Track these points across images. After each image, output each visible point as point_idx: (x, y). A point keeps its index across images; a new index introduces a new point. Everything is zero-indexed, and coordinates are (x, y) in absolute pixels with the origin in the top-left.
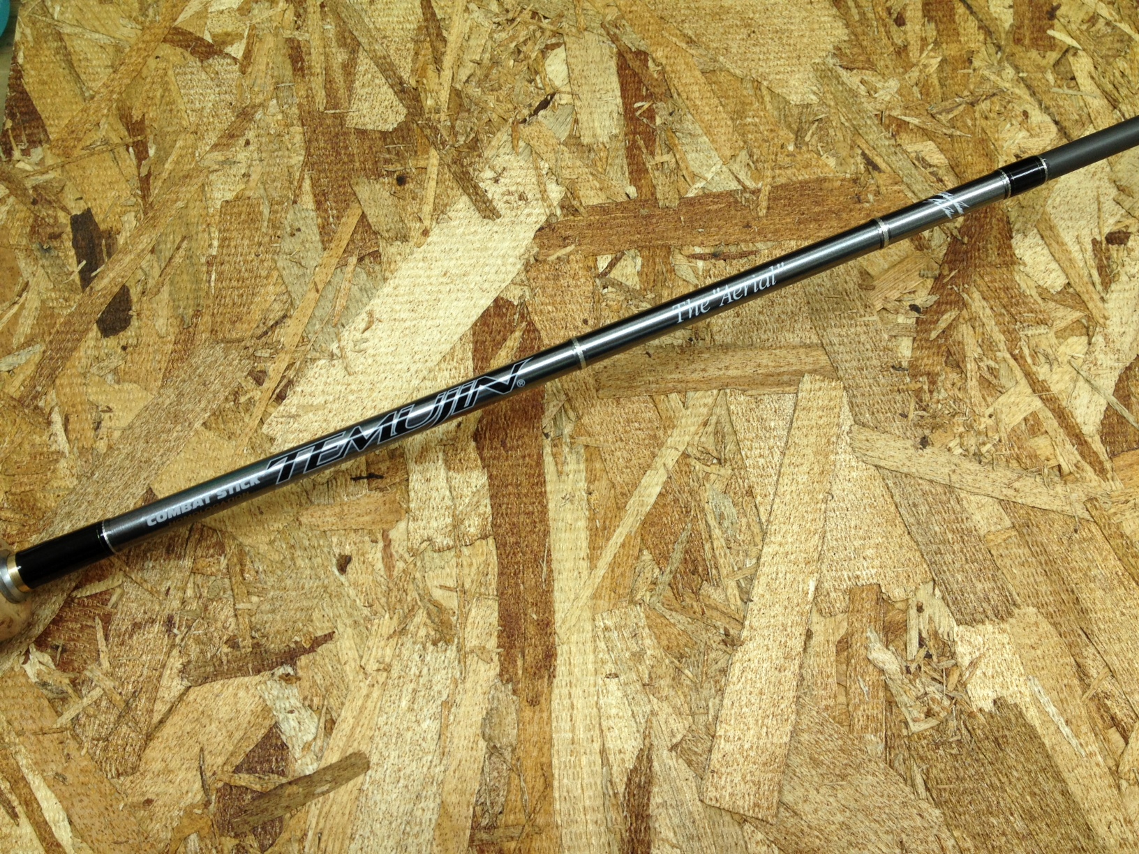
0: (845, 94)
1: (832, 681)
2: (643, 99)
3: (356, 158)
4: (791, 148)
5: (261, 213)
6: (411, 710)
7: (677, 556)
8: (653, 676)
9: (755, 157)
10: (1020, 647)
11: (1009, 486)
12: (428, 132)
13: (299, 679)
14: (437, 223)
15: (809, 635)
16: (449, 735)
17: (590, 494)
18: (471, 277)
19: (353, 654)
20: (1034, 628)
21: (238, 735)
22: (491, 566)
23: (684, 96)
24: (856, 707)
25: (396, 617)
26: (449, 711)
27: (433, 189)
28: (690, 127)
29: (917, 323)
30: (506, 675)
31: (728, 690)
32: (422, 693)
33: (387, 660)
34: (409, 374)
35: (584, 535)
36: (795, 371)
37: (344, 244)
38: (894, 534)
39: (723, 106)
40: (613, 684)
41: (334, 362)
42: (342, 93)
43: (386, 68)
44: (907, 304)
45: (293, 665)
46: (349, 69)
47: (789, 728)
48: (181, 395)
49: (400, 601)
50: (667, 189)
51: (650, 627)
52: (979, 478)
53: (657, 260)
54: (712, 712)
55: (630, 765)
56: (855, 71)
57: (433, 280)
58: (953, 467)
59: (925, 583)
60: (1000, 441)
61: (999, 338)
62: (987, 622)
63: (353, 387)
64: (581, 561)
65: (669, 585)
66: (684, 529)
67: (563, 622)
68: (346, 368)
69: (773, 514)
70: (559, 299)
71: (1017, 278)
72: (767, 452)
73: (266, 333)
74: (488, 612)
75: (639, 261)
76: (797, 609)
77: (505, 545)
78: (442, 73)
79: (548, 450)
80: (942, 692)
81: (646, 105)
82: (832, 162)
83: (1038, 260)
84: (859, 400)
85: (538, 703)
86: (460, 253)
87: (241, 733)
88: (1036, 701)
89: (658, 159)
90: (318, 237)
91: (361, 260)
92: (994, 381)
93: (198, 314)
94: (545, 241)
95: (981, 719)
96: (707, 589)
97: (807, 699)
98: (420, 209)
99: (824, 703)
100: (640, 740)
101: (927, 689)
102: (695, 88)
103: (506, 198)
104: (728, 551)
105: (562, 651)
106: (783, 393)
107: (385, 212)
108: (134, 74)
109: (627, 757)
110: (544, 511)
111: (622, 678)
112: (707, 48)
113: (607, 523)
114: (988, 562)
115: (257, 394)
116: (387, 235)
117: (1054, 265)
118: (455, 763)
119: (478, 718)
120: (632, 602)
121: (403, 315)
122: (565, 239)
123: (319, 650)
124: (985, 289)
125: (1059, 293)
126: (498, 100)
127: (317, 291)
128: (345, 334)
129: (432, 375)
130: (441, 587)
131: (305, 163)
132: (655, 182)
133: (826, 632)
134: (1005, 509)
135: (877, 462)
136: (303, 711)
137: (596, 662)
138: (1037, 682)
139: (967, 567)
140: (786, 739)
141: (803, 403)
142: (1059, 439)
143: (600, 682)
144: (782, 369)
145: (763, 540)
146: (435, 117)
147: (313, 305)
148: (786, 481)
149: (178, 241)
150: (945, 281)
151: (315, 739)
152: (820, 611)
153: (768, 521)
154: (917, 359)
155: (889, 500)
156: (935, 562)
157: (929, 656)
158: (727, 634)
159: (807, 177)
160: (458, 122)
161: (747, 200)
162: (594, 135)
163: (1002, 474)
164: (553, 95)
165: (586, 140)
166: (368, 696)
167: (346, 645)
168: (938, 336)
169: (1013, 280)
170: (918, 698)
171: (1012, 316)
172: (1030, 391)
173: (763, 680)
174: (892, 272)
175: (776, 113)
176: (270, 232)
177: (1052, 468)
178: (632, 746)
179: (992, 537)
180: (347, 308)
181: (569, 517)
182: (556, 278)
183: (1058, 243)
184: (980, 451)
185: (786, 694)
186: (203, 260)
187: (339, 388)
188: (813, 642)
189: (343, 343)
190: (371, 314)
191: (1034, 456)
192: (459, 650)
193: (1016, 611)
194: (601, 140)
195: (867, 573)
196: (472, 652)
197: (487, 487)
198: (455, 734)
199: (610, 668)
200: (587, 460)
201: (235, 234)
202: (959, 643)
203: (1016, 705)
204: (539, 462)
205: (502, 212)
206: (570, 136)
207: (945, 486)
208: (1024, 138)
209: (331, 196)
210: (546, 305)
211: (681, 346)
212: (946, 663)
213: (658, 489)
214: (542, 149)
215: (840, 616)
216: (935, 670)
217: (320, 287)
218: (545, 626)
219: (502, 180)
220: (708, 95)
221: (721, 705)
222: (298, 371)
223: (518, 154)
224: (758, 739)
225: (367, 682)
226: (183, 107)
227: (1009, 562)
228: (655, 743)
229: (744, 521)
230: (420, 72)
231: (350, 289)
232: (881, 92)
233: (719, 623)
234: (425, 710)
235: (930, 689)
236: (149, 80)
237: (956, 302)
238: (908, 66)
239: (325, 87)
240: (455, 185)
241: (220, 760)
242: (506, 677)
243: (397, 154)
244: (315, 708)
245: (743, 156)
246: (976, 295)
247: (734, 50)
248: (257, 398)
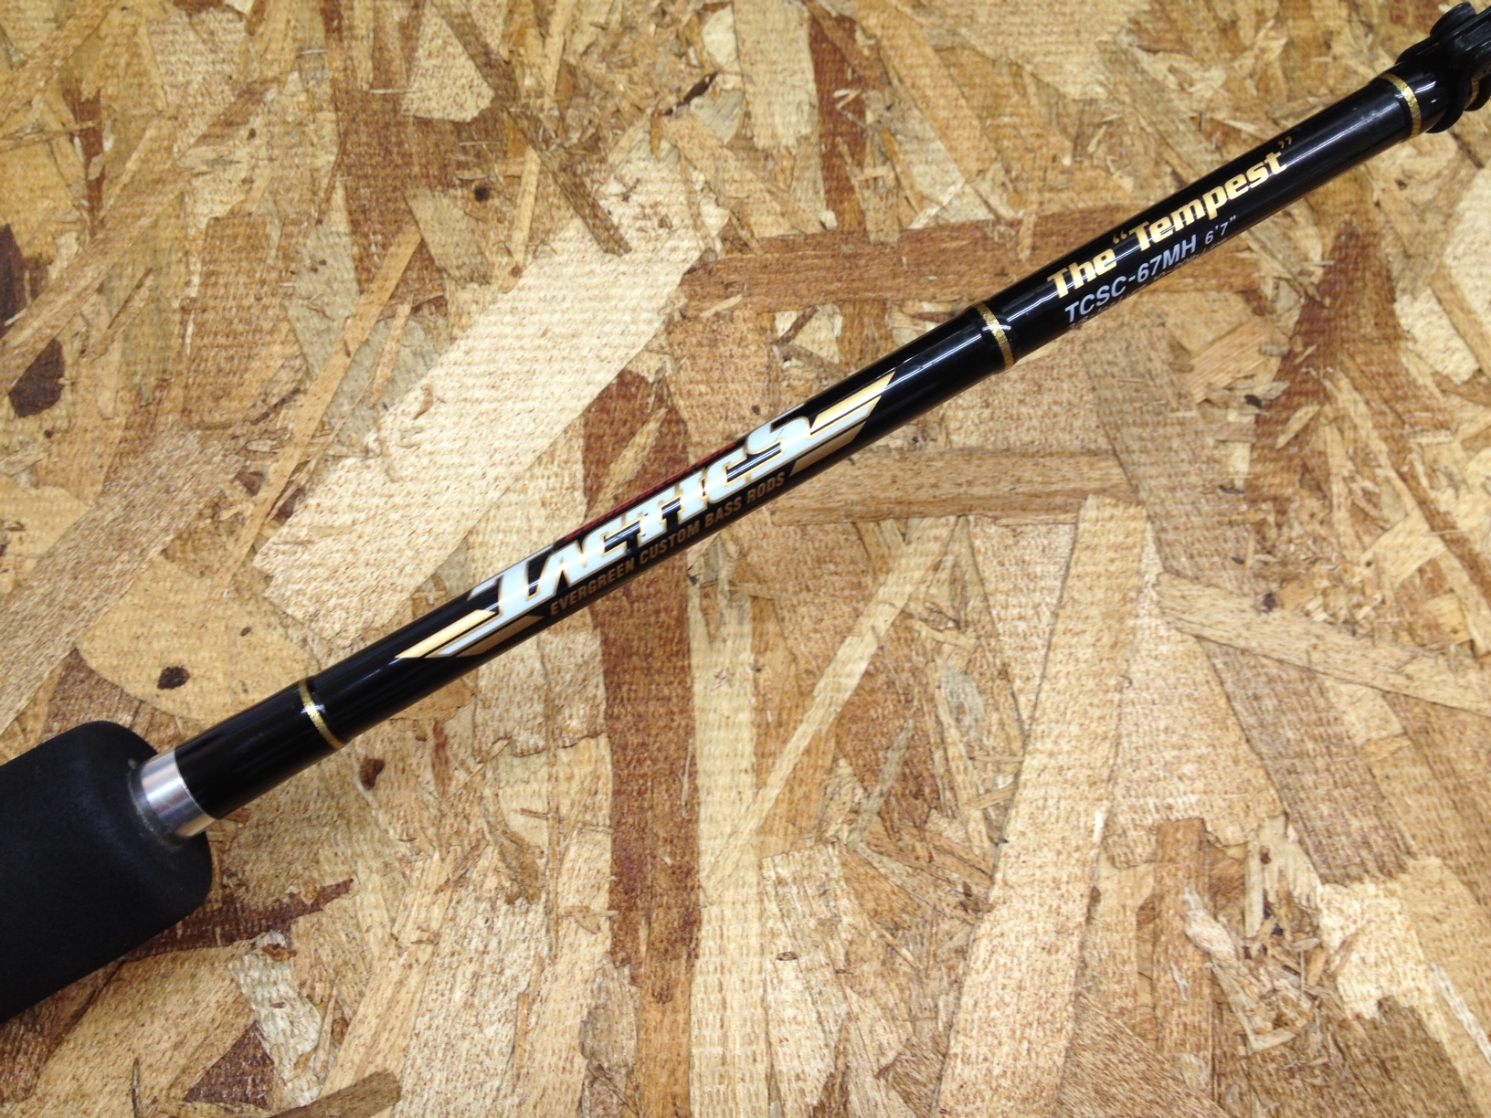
0: (1146, 86)
1: (1131, 969)
2: (847, 85)
3: (415, 159)
4: (1067, 161)
5: (267, 237)
6: (468, 1005)
7: (891, 769)
8: (852, 957)
9: (1014, 174)
10: (1416, 918)
11: (1398, 670)
12: (525, 123)
13: (293, 953)
14: (535, 257)
15: (1095, 896)
16: (528, 1047)
17: (759, 670)
18: (584, 339)
19: (380, 915)
20: (1438, 890)
21: (194, 1041)
22: (603, 780)
23: (908, 82)
24: (1168, 1011)
25: (450, 857)
26: (530, 1009)
27: (529, 208)
28: (917, 127)
29: (1257, 422)
30: (620, 952)
31: (969, 982)
32: (488, 980)
33: (435, 925)
34: (484, 483)
35: (747, 734)
36: (1074, 490)
37: (392, 284)
38: (1226, 741)
39: (967, 99)
40: (788, 969)
41: (371, 462)
42: (398, 64)
43: (465, 30)
44: (1241, 394)
45: (286, 931)
46: (409, 32)
47: (1063, 1043)
48: (130, 506)
49: (458, 833)
50: (881, 217)
51: (847, 880)
52: (1352, 658)
53: (866, 320)
54: (943, 1017)
55: (813, 1100)
56: (1160, 55)
57: (527, 343)
58: (1314, 641)
59: (1273, 817)
60: (1383, 602)
61: (1379, 447)
62: (1367, 879)
63: (397, 500)
64: (743, 775)
65: (879, 814)
66: (902, 728)
67: (712, 871)
68: (387, 472)
69: (1040, 707)
70: (716, 375)
71: (1404, 360)
72: (1030, 612)
73: (266, 416)
74: (596, 852)
75: (839, 321)
76: (1076, 855)
77: (624, 747)
78: (549, 40)
79: (695, 602)
80: (1299, 988)
81: (852, 94)
82: (1128, 184)
83: (1434, 333)
84: (1170, 536)
85: (671, 998)
86: (567, 304)
87: (200, 1037)
88: (1442, 1002)
89: (869, 172)
90: (352, 275)
91: (416, 309)
92: (1373, 512)
93: (163, 384)
94: (698, 289)
95: (1360, 1031)
96: (938, 822)
97: (1091, 997)
98: (509, 237)
99: (1118, 1004)
100: (829, 1060)
101: (1277, 984)
102: (925, 71)
103: (639, 223)
104: (970, 763)
105: (709, 914)
106: (1056, 523)
107: (456, 239)
108: (88, 32)
109: (808, 1086)
110: (687, 696)
111: (804, 960)
112: (943, 16)
113: (784, 716)
114: (1368, 787)
115: (248, 508)
116: (456, 273)
117: (1457, 343)
118: (536, 1094)
119: (574, 1021)
120: (821, 840)
121: (478, 394)
122: (728, 285)
123: (328, 908)
124: (1356, 374)
125: (1466, 383)
126: (631, 81)
127: (348, 354)
128: (388, 420)
129: (519, 485)
130: (523, 811)
131: (338, 165)
132: (864, 206)
133: (1120, 892)
134: (1393, 706)
135: (1197, 629)
136: (298, 1005)
137: (762, 935)
138: (1444, 974)
139: (1336, 793)
140: (1060, 1061)
141: (1085, 539)
142: (1471, 602)
143: (769, 966)
144: (1054, 488)
145: (1024, 745)
146: (534, 102)
147: (340, 374)
148: (1060, 657)
149: (139, 275)
150: (1298, 361)
151: (316, 1049)
152: (1112, 860)
153: (1032, 718)
154: (1257, 477)
155: (1217, 689)
156: (1287, 786)
157: (1278, 932)
158: (968, 894)
159: (1090, 204)
160: (570, 112)
161: (1001, 235)
162: (774, 136)
163: (1386, 652)
164: (712, 77)
165: (761, 142)
166: (401, 983)
167: (369, 902)
168: (1289, 444)
169: (1398, 363)
170: (1262, 997)
171: (1399, 416)
172: (1426, 527)
173: (1024, 967)
174: (1218, 345)
175: (1044, 110)
176: (280, 264)
177: (1461, 645)
178: (817, 1069)
179: (1372, 748)
180: (391, 381)
181: (725, 707)
182: (713, 344)
183: (1462, 310)
184: (1352, 615)
185: (1060, 990)
186: (176, 304)
187: (376, 501)
188: (1102, 907)
189: (384, 433)
190: (428, 391)
191: (1433, 626)
192: (548, 912)
193: (1410, 863)
194: (784, 142)
195: (1185, 803)
196: (569, 914)
197: (599, 658)
198: (537, 1046)
199: (784, 943)
200: (754, 619)
201: (226, 267)
202: (1325, 912)
203: (1412, 1010)
204: (682, 621)
205: (634, 244)
206: (737, 136)
207: (1301, 669)
208: (1409, 157)
209: (375, 215)
210: (698, 383)
211: (900, 450)
212: (1305, 943)
213: (863, 666)
214: (695, 153)
215: (1143, 868)
216: (1288, 953)
217: (352, 348)
218: (685, 875)
219: (634, 198)
220: (944, 82)
221: (958, 1006)
222: (312, 474)
223: (658, 160)
224: (1015, 1059)
225: (402, 961)
226: (158, 81)
227: (1398, 787)
228: (854, 1064)
229: (995, 717)
230: (515, 39)
231: (398, 353)
232: (1199, 86)
233: (955, 876)
234: (492, 1006)
235: (1282, 983)
236: (109, 40)
237: (1315, 394)
238: (1238, 50)
239: (372, 57)
240: (563, 202)
241: (165, 1080)
242: (621, 955)
243: (478, 155)
244: (317, 1000)
245: (996, 171)
246: (1344, 383)
247: (982, 19)
248: (248, 514)
